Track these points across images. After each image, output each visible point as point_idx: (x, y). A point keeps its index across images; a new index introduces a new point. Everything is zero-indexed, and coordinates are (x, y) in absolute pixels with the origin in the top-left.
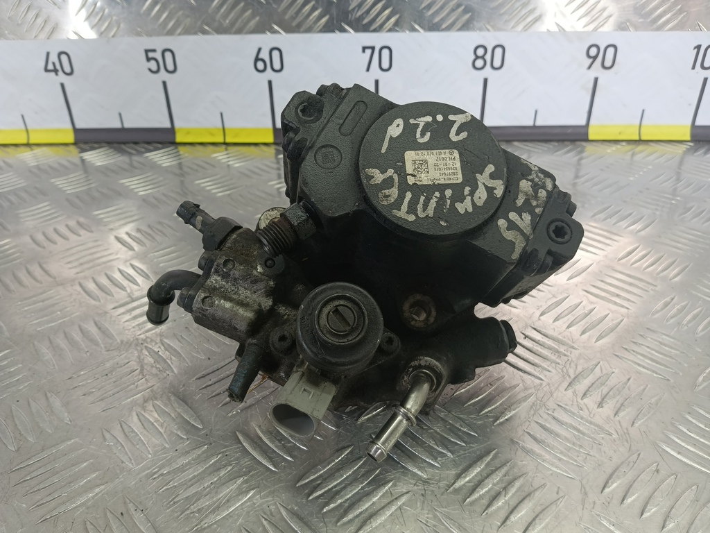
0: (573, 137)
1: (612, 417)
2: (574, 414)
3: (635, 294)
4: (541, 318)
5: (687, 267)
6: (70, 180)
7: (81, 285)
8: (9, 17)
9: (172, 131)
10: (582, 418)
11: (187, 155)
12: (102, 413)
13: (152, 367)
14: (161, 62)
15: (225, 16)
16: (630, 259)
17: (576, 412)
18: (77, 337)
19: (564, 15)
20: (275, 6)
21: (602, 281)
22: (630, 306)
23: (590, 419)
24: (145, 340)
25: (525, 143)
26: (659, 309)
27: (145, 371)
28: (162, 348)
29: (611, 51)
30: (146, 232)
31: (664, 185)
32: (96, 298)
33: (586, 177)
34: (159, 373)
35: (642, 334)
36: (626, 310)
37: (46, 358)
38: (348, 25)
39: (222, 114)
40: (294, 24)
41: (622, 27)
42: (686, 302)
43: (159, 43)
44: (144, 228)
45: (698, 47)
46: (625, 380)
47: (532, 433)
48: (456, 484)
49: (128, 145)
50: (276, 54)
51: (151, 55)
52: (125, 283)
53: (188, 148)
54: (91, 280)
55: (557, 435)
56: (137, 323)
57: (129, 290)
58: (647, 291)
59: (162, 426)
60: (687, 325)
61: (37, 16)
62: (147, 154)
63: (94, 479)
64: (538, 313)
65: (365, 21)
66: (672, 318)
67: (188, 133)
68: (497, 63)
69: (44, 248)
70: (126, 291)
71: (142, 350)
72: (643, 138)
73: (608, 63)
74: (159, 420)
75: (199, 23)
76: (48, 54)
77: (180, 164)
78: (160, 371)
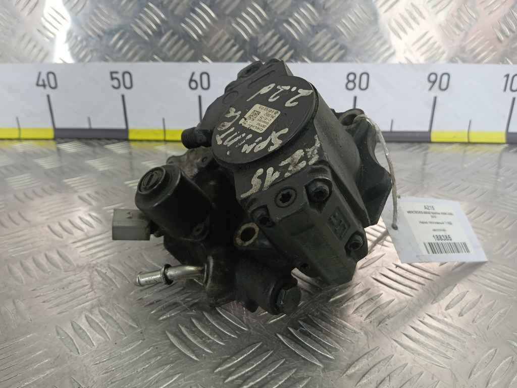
0: (421, 140)
1: (471, 323)
2: (440, 320)
5: (514, 221)
7: (49, 227)
8: (15, 48)
9: (126, 131)
10: (447, 323)
11: (136, 147)
12: (58, 315)
13: (100, 283)
14: (122, 81)
15: (170, 49)
16: (471, 216)
18: (43, 261)
19: (411, 52)
20: (205, 43)
23: (453, 324)
24: (96, 265)
26: (497, 248)
27: (94, 286)
28: (109, 270)
29: (445, 78)
30: (102, 194)
31: (490, 169)
32: (60, 236)
33: (432, 165)
34: (105, 288)
37: (17, 275)
38: (257, 58)
39: (164, 120)
40: (219, 55)
41: (452, 60)
43: (121, 67)
44: (101, 191)
45: (507, 76)
46: (478, 296)
47: (408, 334)
48: (348, 372)
49: (94, 140)
50: (205, 77)
51: (114, 75)
52: (84, 226)
53: (137, 143)
54: (57, 224)
55: (428, 336)
56: (91, 253)
57: (86, 231)
58: (487, 236)
59: (105, 325)
61: (35, 46)
62: (107, 146)
63: (47, 363)
65: (269, 55)
66: (508, 254)
67: (138, 132)
68: (364, 85)
69: (23, 202)
70: (84, 231)
71: (93, 271)
72: (472, 140)
73: (444, 86)
74: (102, 322)
75: (151, 54)
76: (40, 74)
77: (130, 153)
78: (106, 286)
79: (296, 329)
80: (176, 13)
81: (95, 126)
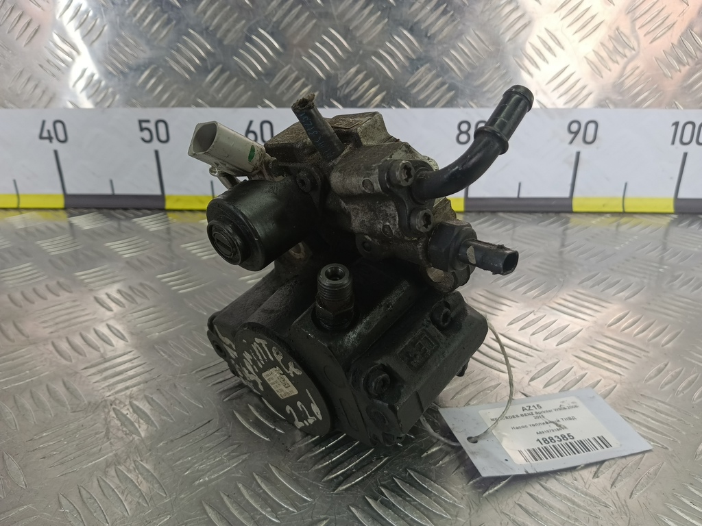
0: (558, 209)
1: (609, 488)
2: (568, 484)
3: (627, 360)
4: (532, 383)
5: (678, 333)
6: (56, 242)
7: (53, 344)
8: (9, 88)
9: (162, 198)
10: (577, 489)
11: (175, 220)
12: (61, 477)
13: (119, 430)
14: (155, 133)
15: (219, 90)
16: (620, 326)
17: (570, 482)
18: (43, 396)
19: (545, 93)
20: (266, 82)
21: (593, 347)
22: (623, 372)
23: (585, 490)
24: (113, 402)
25: (511, 214)
26: (653, 375)
27: (110, 434)
28: (131, 410)
29: (592, 127)
30: (126, 293)
31: (650, 254)
32: (68, 359)
33: (572, 246)
34: (124, 436)
35: (636, 400)
36: (619, 376)
37: (8, 418)
38: (337, 101)
40: (285, 99)
41: (601, 104)
42: (680, 368)
43: (153, 114)
44: (125, 290)
45: (676, 124)
47: (523, 505)
49: (118, 211)
50: (267, 127)
51: (144, 125)
52: (99, 343)
53: (177, 215)
54: (65, 340)
55: (551, 507)
56: (107, 384)
57: (102, 351)
58: (640, 357)
59: (122, 493)
60: (682, 391)
61: (36, 86)
62: (136, 220)
64: (527, 378)
65: (353, 98)
66: (666, 384)
67: (178, 200)
69: (21, 307)
70: (99, 351)
71: (109, 412)
72: (627, 210)
73: (589, 138)
74: (120, 487)
75: (193, 96)
76: (44, 122)
77: (168, 229)
78: (126, 434)
79: (375, 499)
80: (225, 43)
81: (119, 191)
